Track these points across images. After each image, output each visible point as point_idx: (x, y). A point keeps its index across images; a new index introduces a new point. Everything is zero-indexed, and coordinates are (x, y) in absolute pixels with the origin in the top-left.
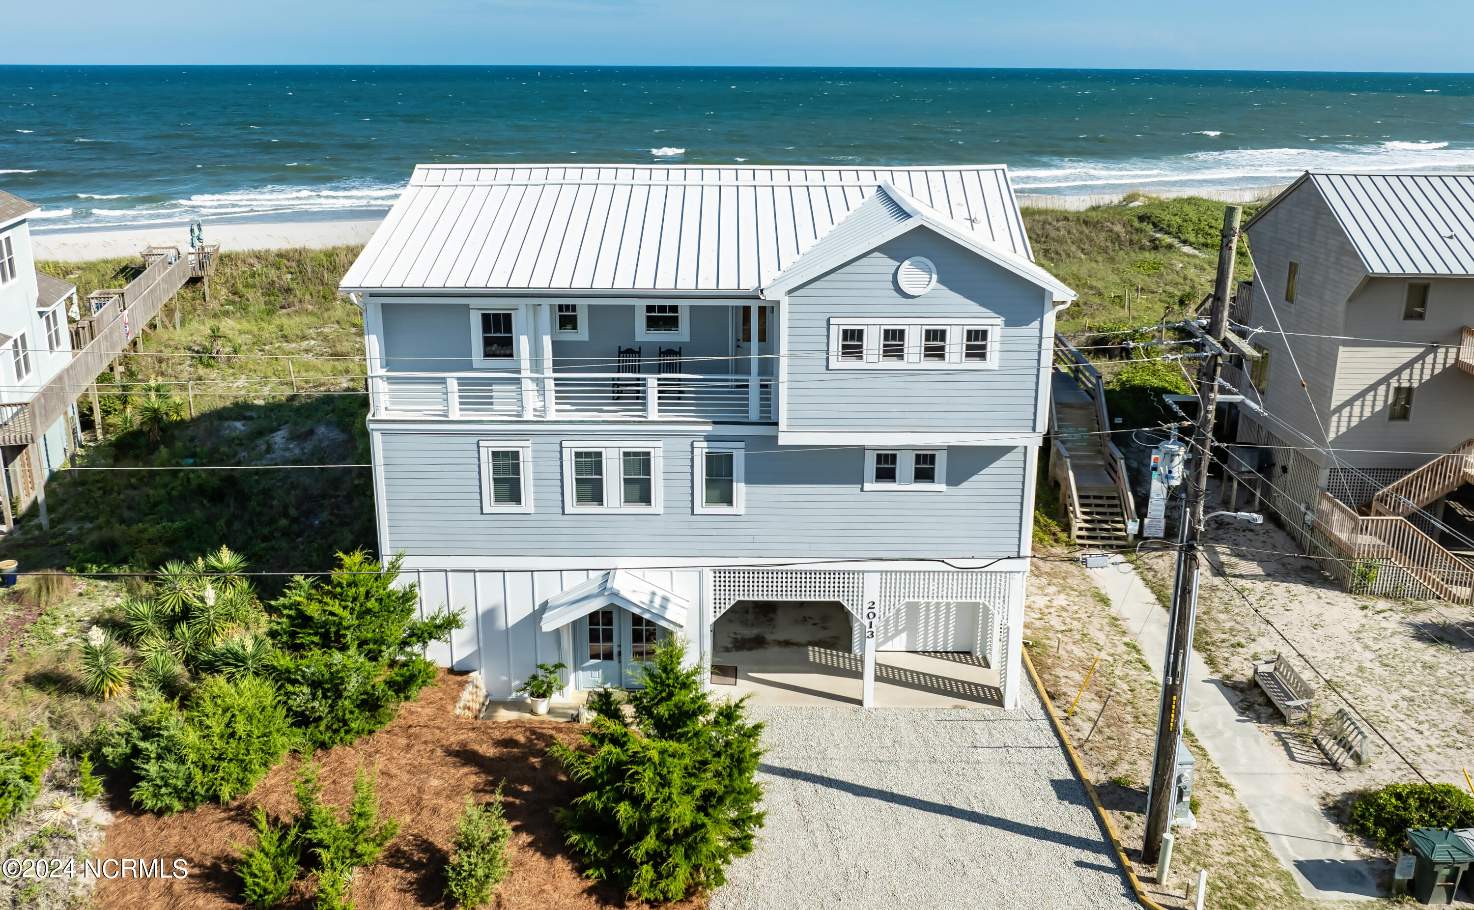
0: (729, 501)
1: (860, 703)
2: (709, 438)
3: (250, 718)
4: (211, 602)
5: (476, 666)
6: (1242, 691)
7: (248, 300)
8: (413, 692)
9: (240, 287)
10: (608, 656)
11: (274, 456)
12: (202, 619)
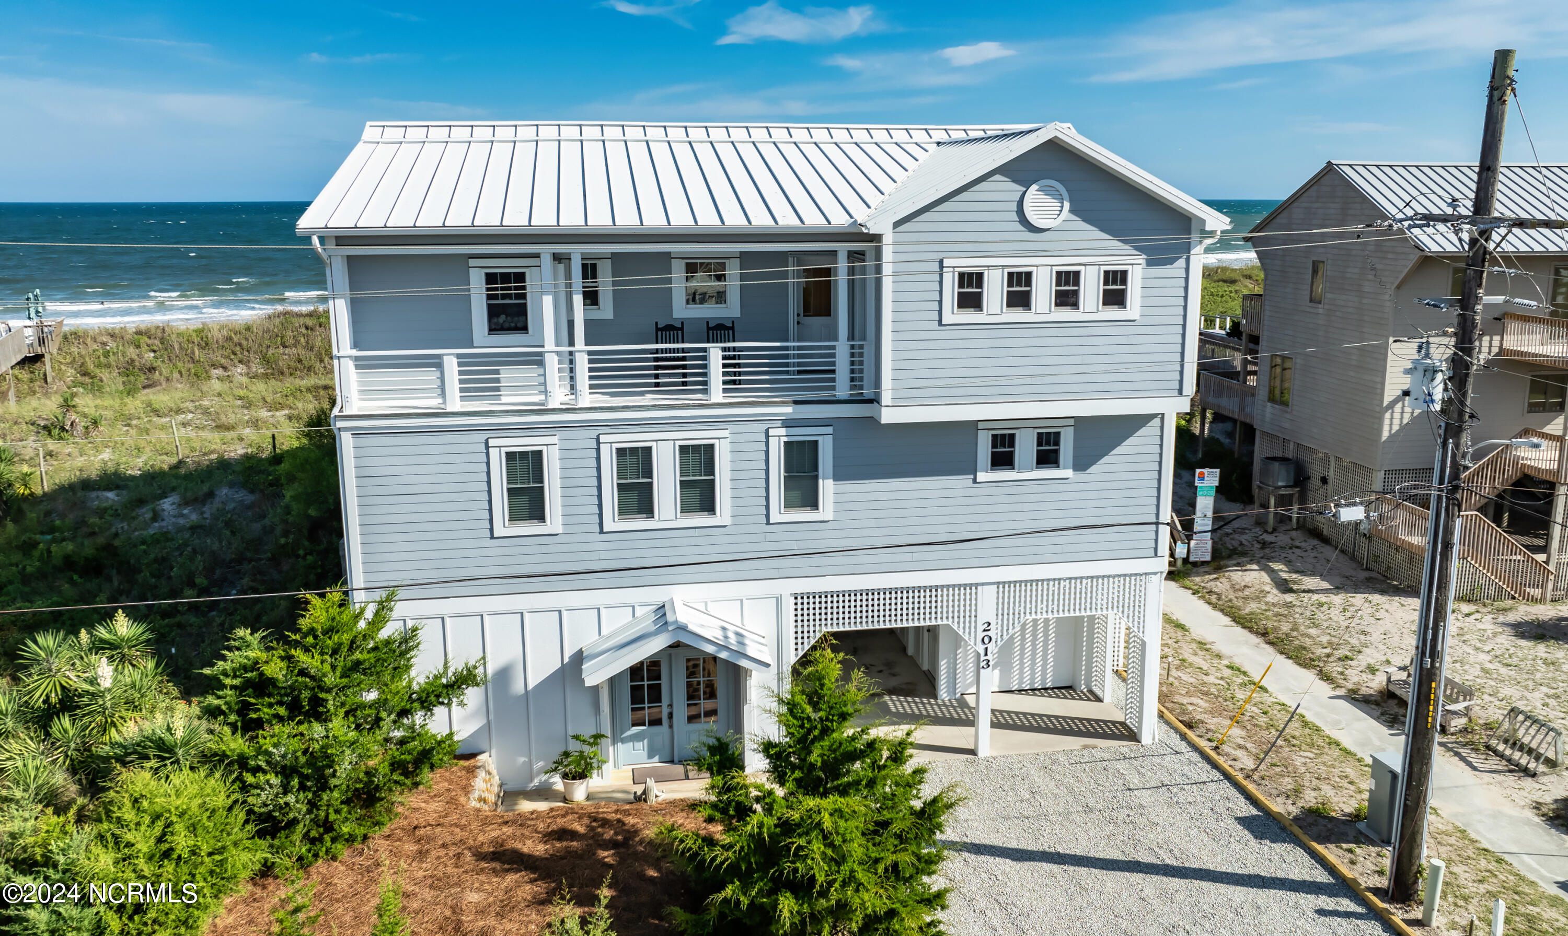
0: (814, 505)
1: (973, 752)
2: (788, 423)
3: (193, 829)
4: (106, 683)
5: (483, 747)
6: (1377, 704)
7: (101, 380)
8: (426, 775)
9: (91, 367)
10: (655, 722)
11: (164, 524)
12: (93, 707)
